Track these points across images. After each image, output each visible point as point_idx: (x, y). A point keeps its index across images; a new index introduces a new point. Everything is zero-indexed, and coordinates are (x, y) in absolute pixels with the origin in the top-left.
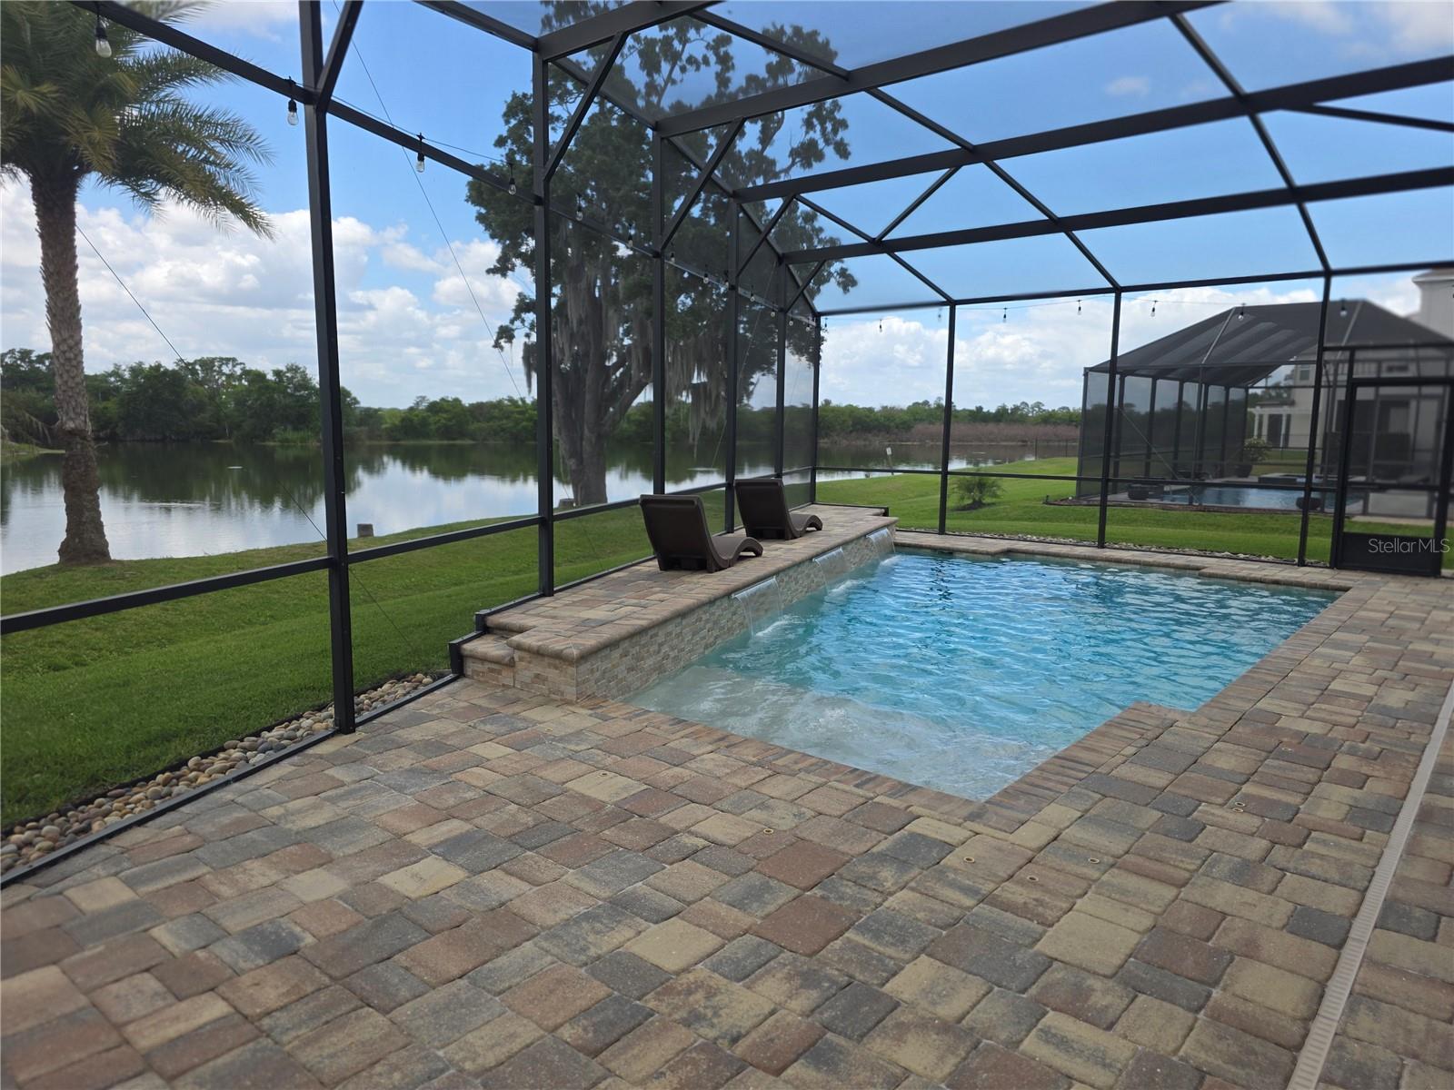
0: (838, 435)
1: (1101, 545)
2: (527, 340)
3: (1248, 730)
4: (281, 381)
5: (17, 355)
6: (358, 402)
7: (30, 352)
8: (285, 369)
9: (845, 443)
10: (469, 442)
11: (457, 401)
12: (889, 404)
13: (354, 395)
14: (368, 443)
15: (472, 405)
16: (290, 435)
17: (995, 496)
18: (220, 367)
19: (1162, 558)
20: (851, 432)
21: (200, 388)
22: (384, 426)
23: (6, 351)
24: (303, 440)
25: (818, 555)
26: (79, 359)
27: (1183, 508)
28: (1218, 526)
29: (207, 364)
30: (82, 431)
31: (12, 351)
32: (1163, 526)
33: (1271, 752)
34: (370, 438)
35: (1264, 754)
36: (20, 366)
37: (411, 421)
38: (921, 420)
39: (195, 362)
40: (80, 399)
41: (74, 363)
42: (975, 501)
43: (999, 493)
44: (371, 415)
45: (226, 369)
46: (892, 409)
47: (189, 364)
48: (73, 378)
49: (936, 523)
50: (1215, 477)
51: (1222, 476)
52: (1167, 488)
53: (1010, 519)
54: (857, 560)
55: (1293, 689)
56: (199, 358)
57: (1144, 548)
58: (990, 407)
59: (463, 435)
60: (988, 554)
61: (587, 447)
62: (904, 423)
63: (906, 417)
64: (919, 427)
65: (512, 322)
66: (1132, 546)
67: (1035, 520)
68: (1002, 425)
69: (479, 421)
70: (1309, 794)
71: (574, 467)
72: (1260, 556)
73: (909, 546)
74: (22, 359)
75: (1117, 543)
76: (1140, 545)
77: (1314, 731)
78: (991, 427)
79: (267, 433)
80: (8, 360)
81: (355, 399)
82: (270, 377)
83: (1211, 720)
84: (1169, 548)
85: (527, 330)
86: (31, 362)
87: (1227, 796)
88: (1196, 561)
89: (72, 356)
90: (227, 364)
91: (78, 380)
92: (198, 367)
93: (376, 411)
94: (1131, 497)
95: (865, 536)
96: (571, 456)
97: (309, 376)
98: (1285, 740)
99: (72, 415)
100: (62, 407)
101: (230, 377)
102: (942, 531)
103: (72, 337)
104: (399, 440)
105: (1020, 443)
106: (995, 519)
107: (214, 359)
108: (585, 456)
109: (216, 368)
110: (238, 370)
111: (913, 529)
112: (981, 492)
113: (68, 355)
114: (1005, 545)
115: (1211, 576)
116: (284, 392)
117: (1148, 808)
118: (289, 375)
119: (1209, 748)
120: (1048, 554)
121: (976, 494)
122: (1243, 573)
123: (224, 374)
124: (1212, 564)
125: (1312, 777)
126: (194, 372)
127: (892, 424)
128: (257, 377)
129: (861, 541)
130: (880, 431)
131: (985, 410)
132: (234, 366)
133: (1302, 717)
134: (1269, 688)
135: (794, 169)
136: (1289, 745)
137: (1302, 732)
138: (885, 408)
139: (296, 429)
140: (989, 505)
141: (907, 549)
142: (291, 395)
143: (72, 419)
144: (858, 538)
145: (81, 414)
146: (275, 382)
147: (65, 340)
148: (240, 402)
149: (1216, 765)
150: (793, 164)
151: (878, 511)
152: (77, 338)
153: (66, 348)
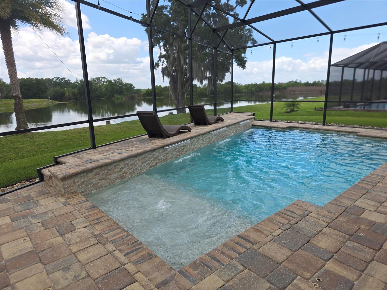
0: (265, 91)
1: (324, 124)
2: (162, 66)
3: (345, 219)
4: (116, 82)
5: (56, 78)
6: (135, 87)
7: (59, 78)
8: (116, 79)
9: (267, 93)
10: (163, 97)
11: (160, 86)
12: (281, 82)
13: (134, 85)
14: (138, 98)
15: (164, 87)
16: (119, 96)
17: (298, 108)
18: (101, 79)
19: (344, 129)
20: (269, 90)
21: (96, 85)
22: (142, 94)
23: (54, 78)
24: (121, 98)
25: (213, 131)
26: (16, 75)
27: (361, 110)
28: (372, 116)
29: (98, 79)
30: (18, 96)
31: (55, 78)
32: (353, 117)
33: (352, 236)
34: (138, 97)
35: (348, 237)
36: (57, 81)
37: (148, 92)
38: (290, 86)
39: (95, 79)
40: (17, 87)
41: (14, 76)
42: (291, 110)
43: (299, 107)
44: (138, 91)
45: (103, 80)
46: (281, 83)
47: (94, 79)
48: (14, 81)
49: (269, 117)
50: (375, 100)
51: (379, 99)
52: (358, 104)
53: (301, 115)
54: (234, 131)
55: (376, 193)
56: (96, 77)
57: (339, 125)
58: (311, 82)
59: (162, 95)
60: (282, 128)
61: (180, 97)
62: (284, 87)
63: (285, 86)
64: (289, 88)
65: (158, 61)
66: (335, 124)
67: (309, 115)
68: (314, 87)
69: (166, 91)
70: (363, 271)
71: (176, 103)
72: (382, 128)
73: (257, 126)
74: (57, 79)
75: (330, 124)
76: (338, 124)
77: (379, 221)
78: (311, 87)
79: (113, 96)
80: (54, 80)
81: (134, 86)
82: (113, 81)
83: (329, 212)
84: (349, 125)
85: (162, 63)
86: (60, 80)
87: (314, 271)
88: (357, 130)
89: (13, 74)
90: (103, 79)
91: (16, 81)
92: (96, 80)
93: (140, 89)
94: (344, 107)
95: (238, 123)
96: (175, 100)
97: (123, 81)
98: (362, 227)
99: (15, 91)
100: (12, 89)
101: (104, 82)
102: (271, 120)
103: (13, 69)
104: (145, 97)
105: (320, 92)
106: (296, 116)
107: (100, 77)
108: (179, 100)
109: (100, 80)
110: (106, 80)
111: (263, 120)
112: (293, 107)
113: (12, 74)
114: (290, 124)
115: (361, 136)
116: (117, 86)
117: (264, 280)
118: (117, 81)
119: (320, 231)
120: (303, 128)
121: (292, 108)
122: (374, 135)
123: (103, 81)
124: (363, 131)
125: (369, 257)
126: (95, 81)
127: (281, 88)
128: (110, 81)
129: (236, 125)
130: (277, 90)
131: (309, 82)
132: (105, 79)
133: (375, 211)
134: (365, 192)
135: (237, 7)
136: (364, 231)
137: (372, 221)
138: (279, 83)
139: (120, 95)
140: (296, 111)
141: (257, 127)
142: (118, 86)
143: (15, 93)
144: (235, 124)
145: (17, 91)
146: (114, 83)
147: (11, 70)
148: (106, 88)
149: (318, 245)
150: (237, 6)
151: (250, 114)
152: (14, 69)
153: (11, 72)
